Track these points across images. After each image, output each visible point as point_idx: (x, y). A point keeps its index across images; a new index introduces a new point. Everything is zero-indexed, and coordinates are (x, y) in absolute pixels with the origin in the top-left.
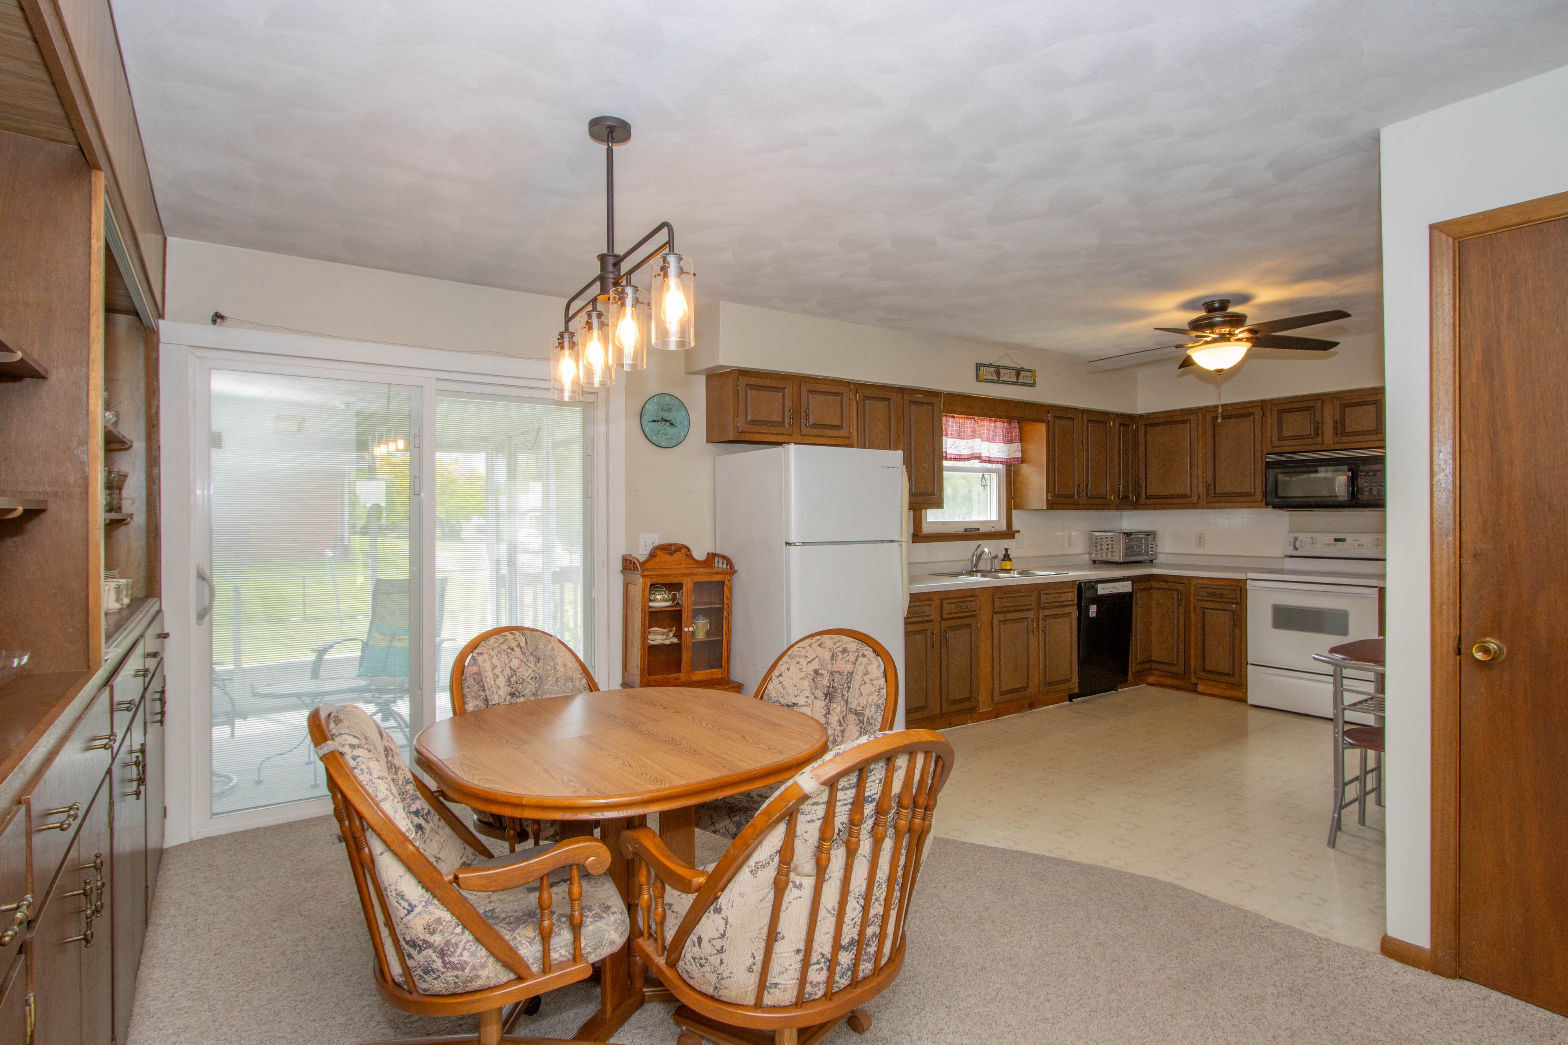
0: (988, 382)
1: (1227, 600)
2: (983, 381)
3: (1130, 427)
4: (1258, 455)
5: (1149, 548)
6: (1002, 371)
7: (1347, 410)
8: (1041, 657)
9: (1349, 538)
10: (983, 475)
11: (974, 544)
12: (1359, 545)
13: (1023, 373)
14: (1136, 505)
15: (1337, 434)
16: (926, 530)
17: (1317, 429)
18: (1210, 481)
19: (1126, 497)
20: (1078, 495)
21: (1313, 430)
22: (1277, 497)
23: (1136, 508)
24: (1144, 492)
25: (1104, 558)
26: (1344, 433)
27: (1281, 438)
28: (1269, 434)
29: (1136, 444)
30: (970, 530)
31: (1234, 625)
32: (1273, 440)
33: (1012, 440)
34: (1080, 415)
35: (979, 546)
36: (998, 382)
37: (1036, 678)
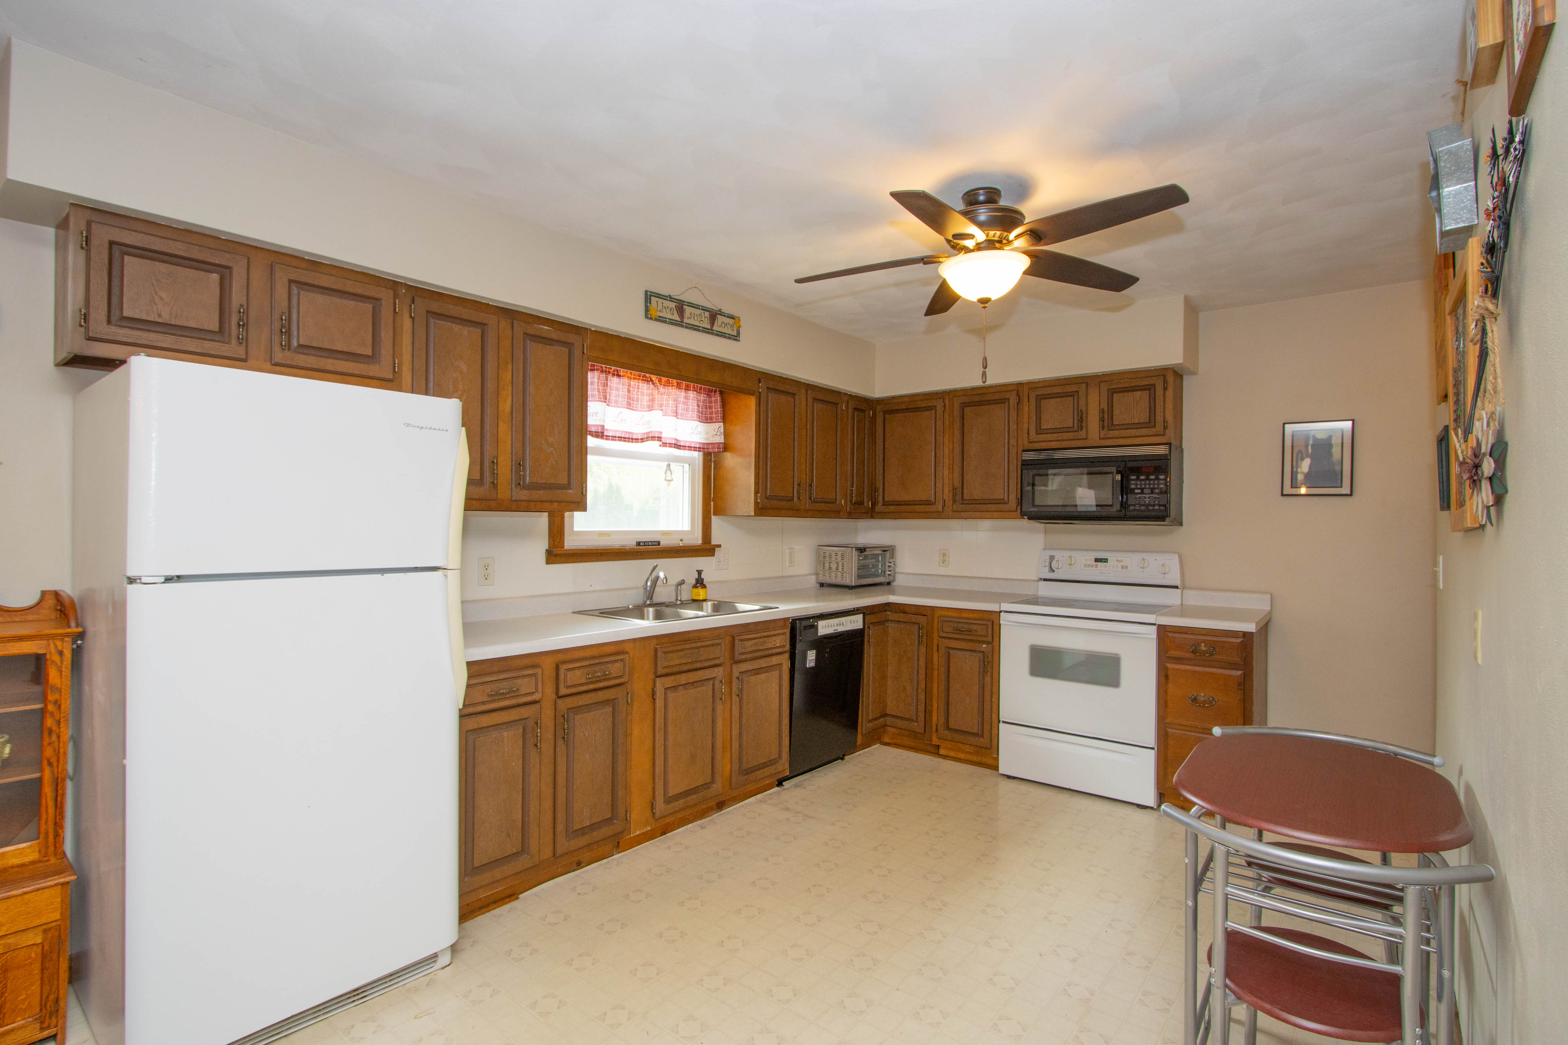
0: (665, 322)
1: (975, 638)
2: (656, 320)
3: (867, 413)
4: (1013, 451)
5: (887, 567)
6: (688, 310)
7: (1115, 395)
8: (735, 732)
9: (1111, 557)
10: (669, 465)
11: (647, 564)
12: (1122, 567)
13: (720, 319)
14: (872, 513)
15: (1103, 428)
16: (570, 543)
17: (1081, 420)
18: (957, 484)
19: (860, 503)
20: (799, 498)
21: (1075, 422)
22: (1034, 506)
23: (872, 517)
24: (881, 497)
25: (834, 581)
26: (1112, 426)
27: (1039, 431)
28: (1026, 426)
29: (873, 434)
30: (646, 543)
31: (984, 671)
32: (1031, 434)
33: (711, 418)
34: (803, 391)
35: (655, 567)
36: (680, 324)
37: (725, 766)
